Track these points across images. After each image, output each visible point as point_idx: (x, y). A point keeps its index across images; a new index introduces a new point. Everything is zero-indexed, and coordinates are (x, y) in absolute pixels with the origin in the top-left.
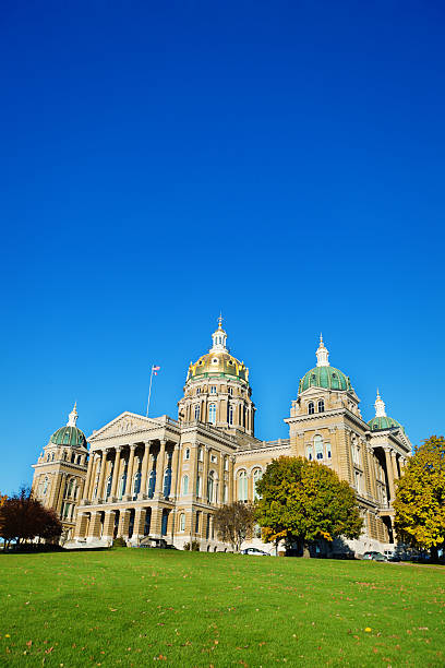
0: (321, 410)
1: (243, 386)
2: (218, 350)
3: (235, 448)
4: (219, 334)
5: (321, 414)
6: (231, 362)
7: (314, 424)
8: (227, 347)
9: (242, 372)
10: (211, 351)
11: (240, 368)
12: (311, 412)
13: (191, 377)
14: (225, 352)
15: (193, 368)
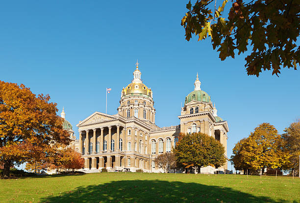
0: (197, 112)
1: (151, 100)
2: (137, 81)
3: (150, 130)
4: (137, 73)
5: (197, 114)
6: (145, 88)
7: (193, 119)
8: (141, 80)
9: (150, 93)
10: (134, 82)
11: (149, 91)
12: (192, 113)
13: (124, 95)
14: (141, 82)
15: (125, 91)
